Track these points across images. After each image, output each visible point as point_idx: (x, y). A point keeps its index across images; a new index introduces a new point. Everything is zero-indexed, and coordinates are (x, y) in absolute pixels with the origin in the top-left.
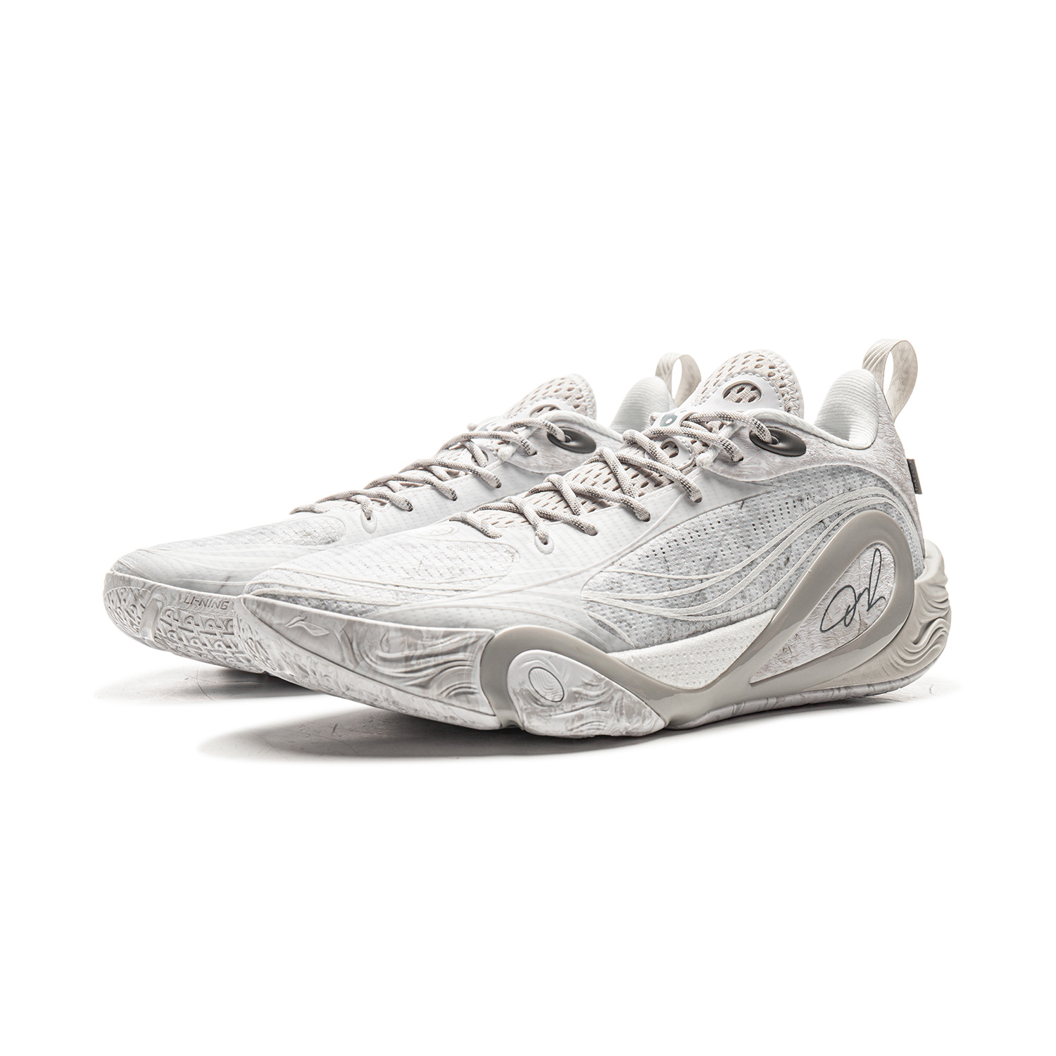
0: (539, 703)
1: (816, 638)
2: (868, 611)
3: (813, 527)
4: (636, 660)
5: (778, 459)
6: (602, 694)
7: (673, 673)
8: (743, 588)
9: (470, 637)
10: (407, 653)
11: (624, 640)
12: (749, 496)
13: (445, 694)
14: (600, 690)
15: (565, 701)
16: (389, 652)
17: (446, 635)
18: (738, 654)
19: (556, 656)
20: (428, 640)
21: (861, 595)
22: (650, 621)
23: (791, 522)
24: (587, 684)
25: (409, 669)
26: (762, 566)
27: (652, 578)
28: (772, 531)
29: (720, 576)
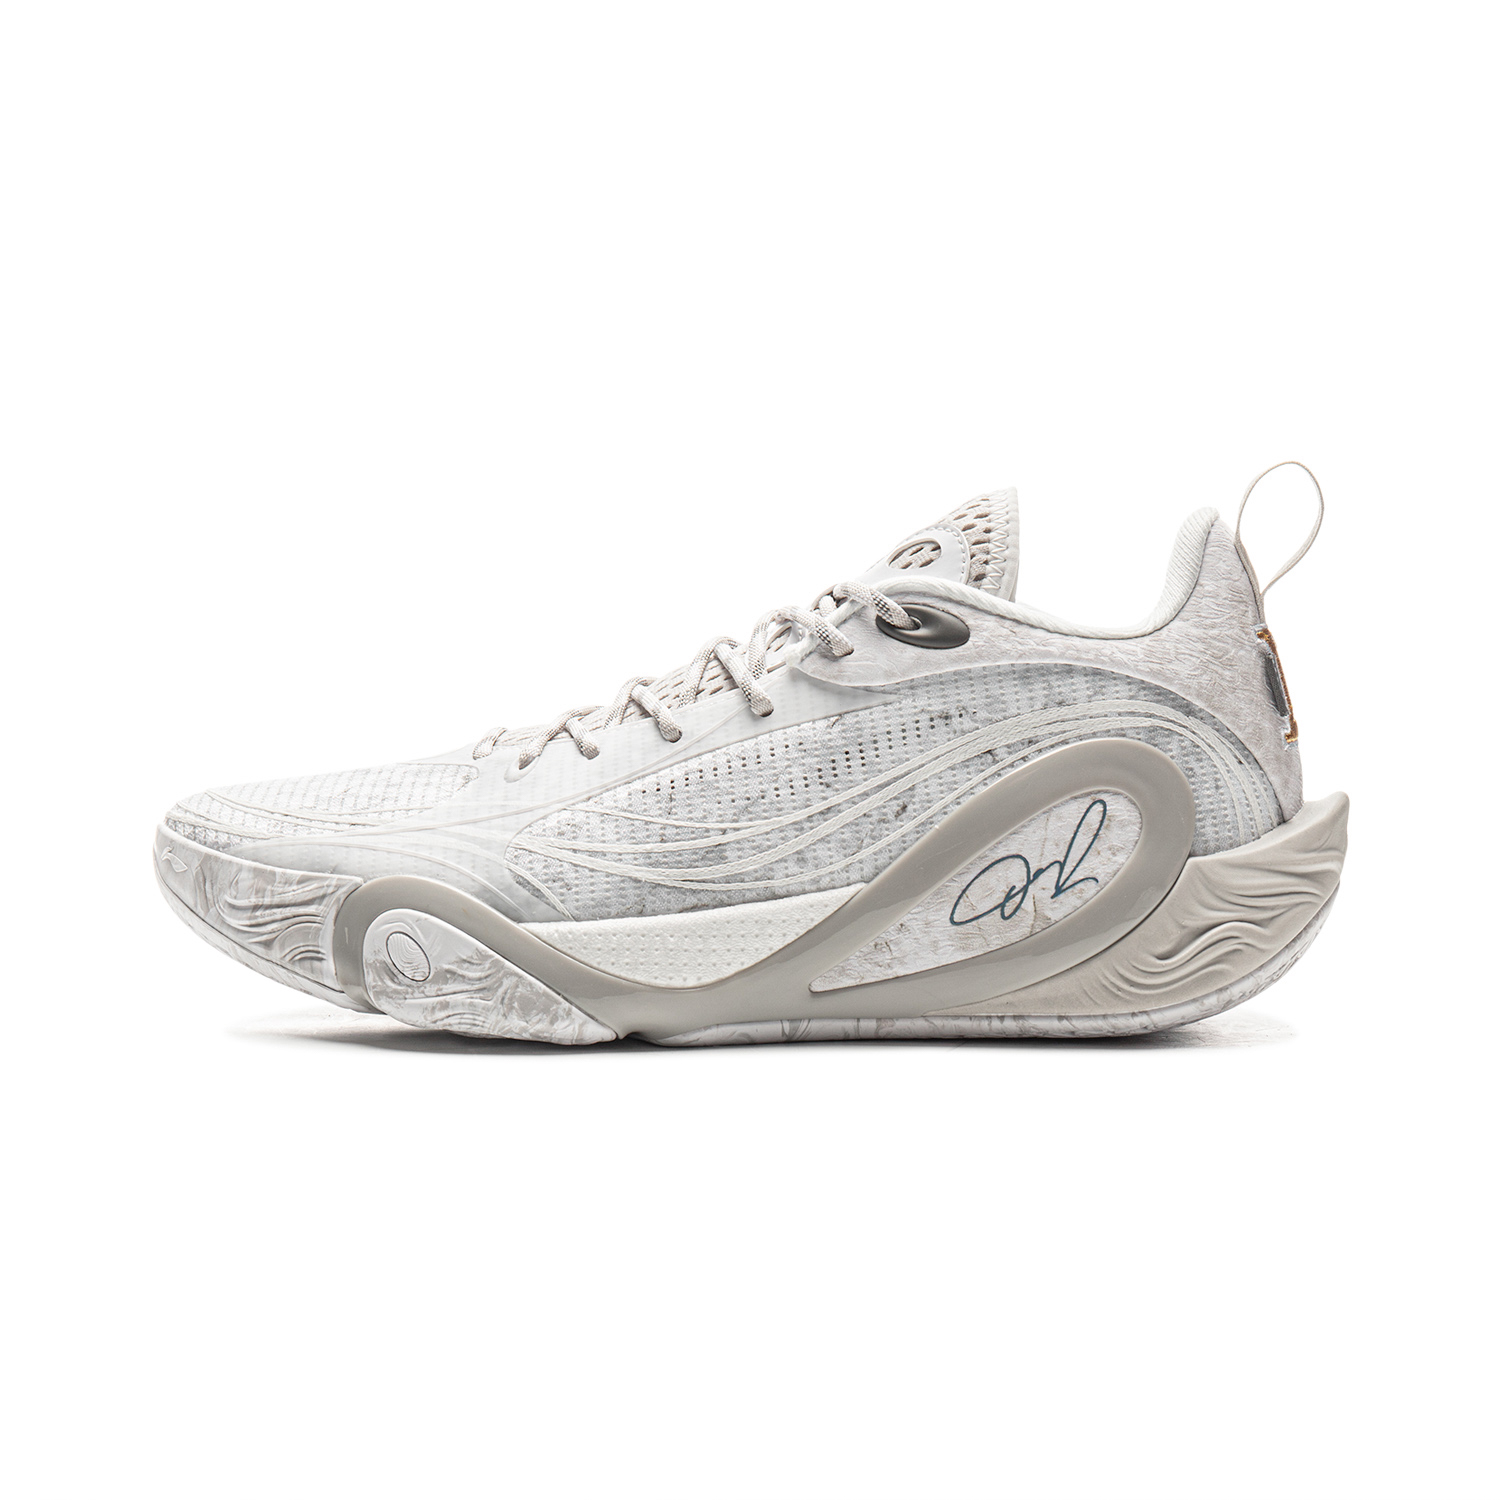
0: (396, 980)
1: (942, 932)
2: (1052, 897)
3: (968, 760)
4: (563, 937)
5: (912, 652)
6: (486, 977)
7: (627, 960)
8: (802, 847)
9: (328, 886)
10: (253, 901)
11: (554, 908)
12: (853, 708)
13: (288, 958)
14: (482, 971)
15: (430, 981)
16: (235, 898)
17: (302, 881)
18: (778, 945)
19: (426, 919)
20: (280, 885)
21: (1040, 872)
22: (608, 883)
23: (921, 751)
24: (465, 961)
25: (253, 922)
26: (849, 814)
27: (636, 823)
28: (879, 764)
29: (762, 825)
